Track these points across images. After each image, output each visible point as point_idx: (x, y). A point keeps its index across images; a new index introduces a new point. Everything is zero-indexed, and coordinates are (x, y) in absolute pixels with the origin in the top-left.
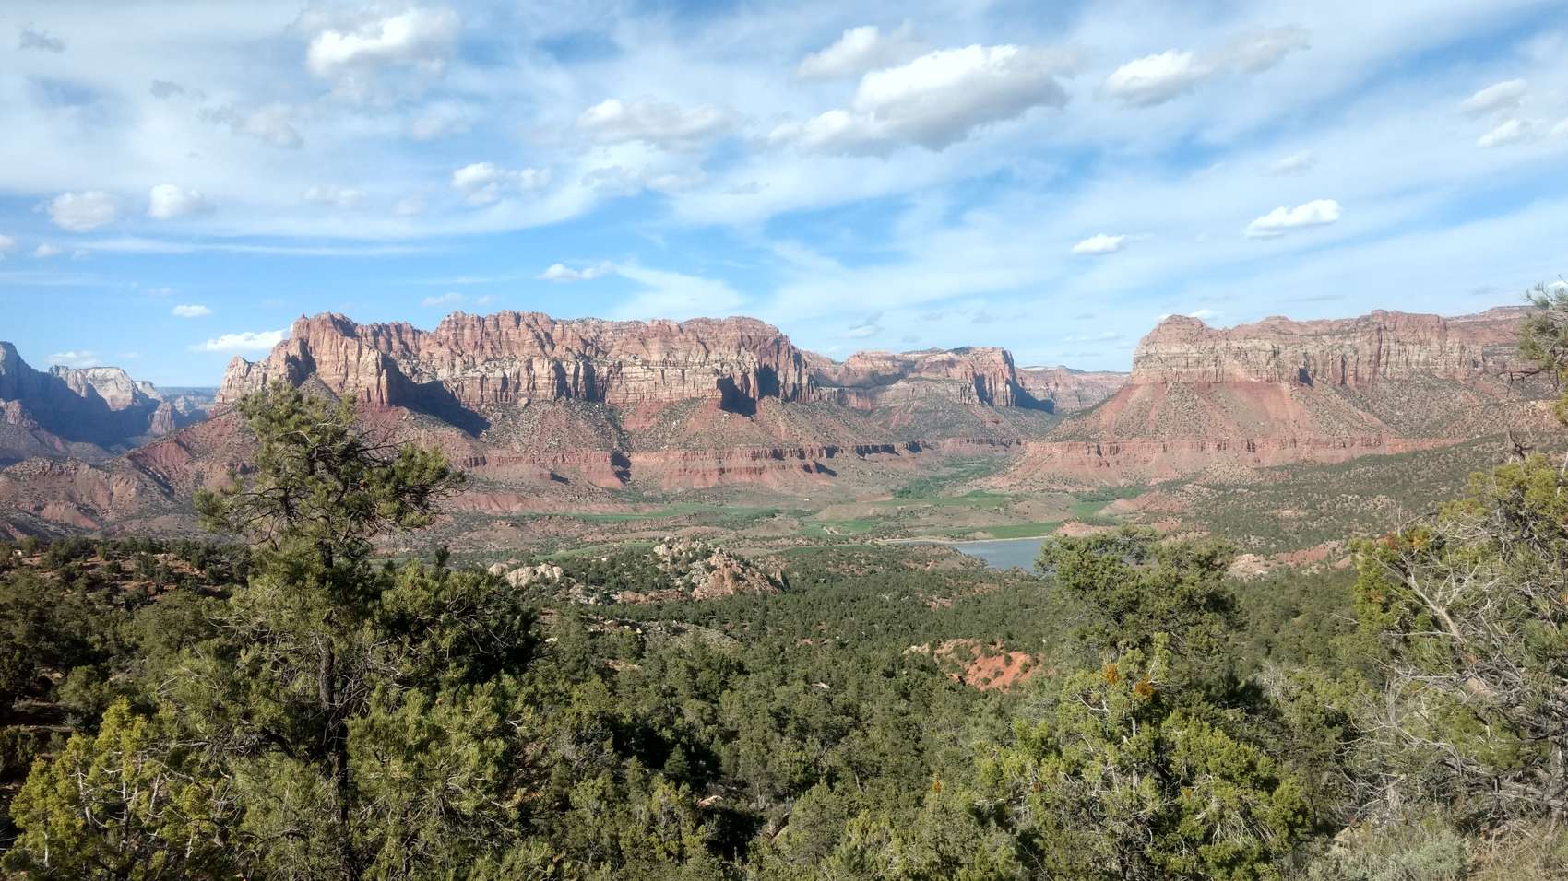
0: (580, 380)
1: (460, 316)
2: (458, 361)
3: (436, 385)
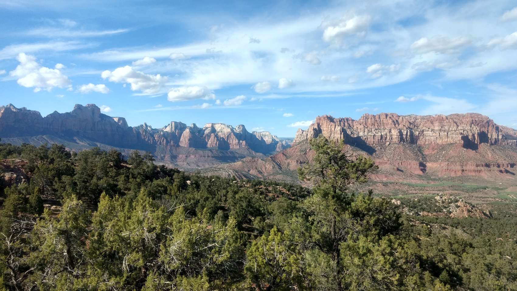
0: (408, 136)
1: (367, 115)
2: (366, 130)
3: (359, 138)
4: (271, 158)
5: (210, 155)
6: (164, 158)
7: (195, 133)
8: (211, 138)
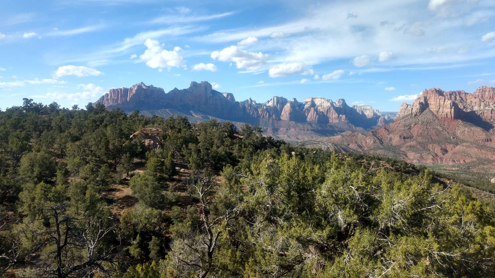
1: (484, 87)
2: (482, 104)
3: (473, 112)
4: (372, 132)
5: (309, 128)
6: (266, 130)
7: (295, 107)
8: (310, 113)
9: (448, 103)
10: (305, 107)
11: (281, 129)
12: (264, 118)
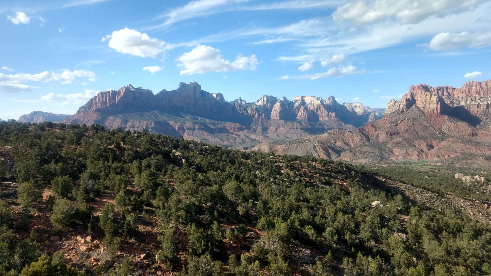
1: (471, 82)
2: (469, 99)
3: (459, 107)
4: (358, 129)
5: (299, 127)
6: (256, 130)
7: (285, 106)
8: (300, 111)
9: (435, 98)
10: (295, 105)
11: (271, 128)
12: (253, 117)
